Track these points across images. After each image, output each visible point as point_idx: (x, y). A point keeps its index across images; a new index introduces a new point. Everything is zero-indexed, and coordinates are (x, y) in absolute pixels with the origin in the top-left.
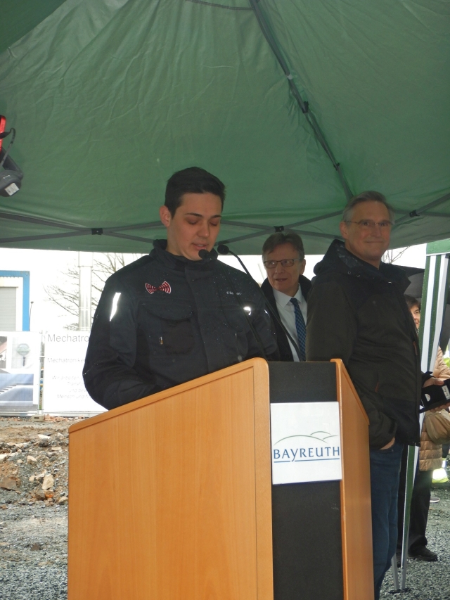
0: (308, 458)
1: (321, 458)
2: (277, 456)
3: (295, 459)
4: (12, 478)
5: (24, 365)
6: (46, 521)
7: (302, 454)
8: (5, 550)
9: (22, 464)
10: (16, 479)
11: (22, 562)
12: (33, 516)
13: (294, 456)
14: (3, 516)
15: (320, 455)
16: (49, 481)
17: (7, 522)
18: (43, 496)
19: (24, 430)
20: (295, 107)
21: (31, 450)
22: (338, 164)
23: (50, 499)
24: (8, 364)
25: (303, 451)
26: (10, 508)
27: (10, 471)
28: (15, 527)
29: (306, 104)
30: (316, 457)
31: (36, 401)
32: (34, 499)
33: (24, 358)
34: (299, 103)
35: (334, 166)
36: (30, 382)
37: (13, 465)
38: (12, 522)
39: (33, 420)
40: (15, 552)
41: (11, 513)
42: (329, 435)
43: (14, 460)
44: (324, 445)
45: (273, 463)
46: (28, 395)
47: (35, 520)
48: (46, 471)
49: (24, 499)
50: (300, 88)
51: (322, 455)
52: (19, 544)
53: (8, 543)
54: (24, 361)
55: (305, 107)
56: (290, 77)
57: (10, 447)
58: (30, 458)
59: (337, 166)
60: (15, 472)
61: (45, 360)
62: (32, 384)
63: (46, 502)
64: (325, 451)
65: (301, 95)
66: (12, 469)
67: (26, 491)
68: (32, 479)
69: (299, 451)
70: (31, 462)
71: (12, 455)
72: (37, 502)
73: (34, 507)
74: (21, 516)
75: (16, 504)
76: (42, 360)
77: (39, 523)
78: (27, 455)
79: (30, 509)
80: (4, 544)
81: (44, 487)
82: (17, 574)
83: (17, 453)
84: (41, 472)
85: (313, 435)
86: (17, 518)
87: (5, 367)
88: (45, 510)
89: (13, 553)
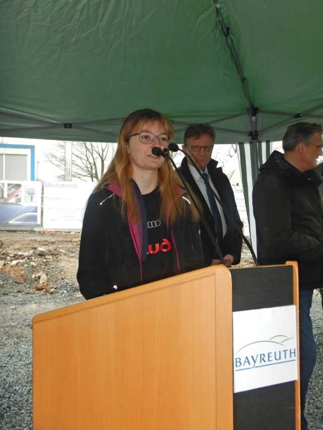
0: (268, 363)
1: (279, 361)
2: (238, 364)
3: (256, 366)
4: (21, 276)
5: (32, 200)
6: (42, 305)
7: (262, 360)
8: (14, 328)
9: (27, 267)
10: (23, 276)
11: (23, 339)
12: (33, 302)
13: (255, 362)
14: (14, 302)
15: (278, 358)
16: (44, 278)
17: (17, 306)
18: (40, 288)
19: (31, 242)
20: (219, 31)
21: (33, 258)
22: (245, 79)
23: (45, 290)
24: (22, 200)
25: (262, 356)
26: (19, 296)
27: (20, 272)
28: (22, 309)
29: (228, 29)
30: (275, 361)
31: (39, 222)
32: (34, 290)
33: (32, 197)
34: (222, 28)
35: (242, 80)
36: (36, 211)
37: (21, 268)
38: (20, 306)
39: (37, 233)
40: (20, 330)
41: (20, 300)
42: (286, 338)
43: (23, 265)
44: (282, 348)
45: (235, 372)
46: (34, 218)
47: (35, 305)
48: (42, 272)
49: (29, 289)
50: (225, 16)
51: (280, 359)
52: (23, 324)
53: (16, 324)
54: (32, 199)
55: (227, 32)
56: (218, 6)
57: (20, 256)
58: (32, 263)
59: (244, 80)
60: (23, 272)
61: (44, 199)
62: (37, 212)
63: (42, 292)
64: (283, 354)
65: (225, 21)
66: (21, 270)
67: (30, 284)
68: (33, 276)
69: (259, 357)
70: (33, 266)
71: (21, 261)
72: (36, 292)
73: (34, 295)
74: (26, 302)
75: (23, 293)
76: (42, 198)
77: (37, 307)
78: (30, 262)
79: (32, 297)
80: (13, 324)
81: (41, 281)
82: (20, 350)
83: (24, 260)
84: (39, 272)
85: (272, 340)
86: (23, 303)
87: (20, 202)
88: (41, 297)
89: (18, 331)
